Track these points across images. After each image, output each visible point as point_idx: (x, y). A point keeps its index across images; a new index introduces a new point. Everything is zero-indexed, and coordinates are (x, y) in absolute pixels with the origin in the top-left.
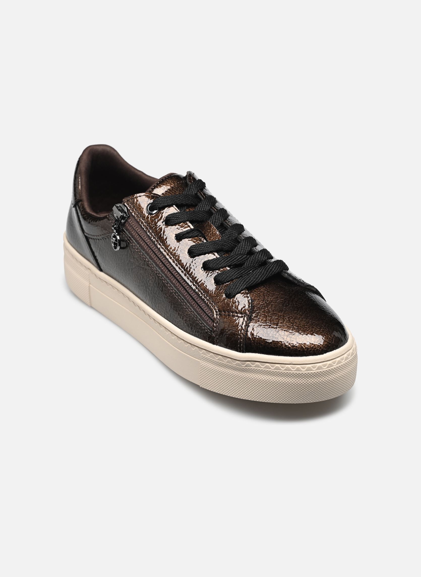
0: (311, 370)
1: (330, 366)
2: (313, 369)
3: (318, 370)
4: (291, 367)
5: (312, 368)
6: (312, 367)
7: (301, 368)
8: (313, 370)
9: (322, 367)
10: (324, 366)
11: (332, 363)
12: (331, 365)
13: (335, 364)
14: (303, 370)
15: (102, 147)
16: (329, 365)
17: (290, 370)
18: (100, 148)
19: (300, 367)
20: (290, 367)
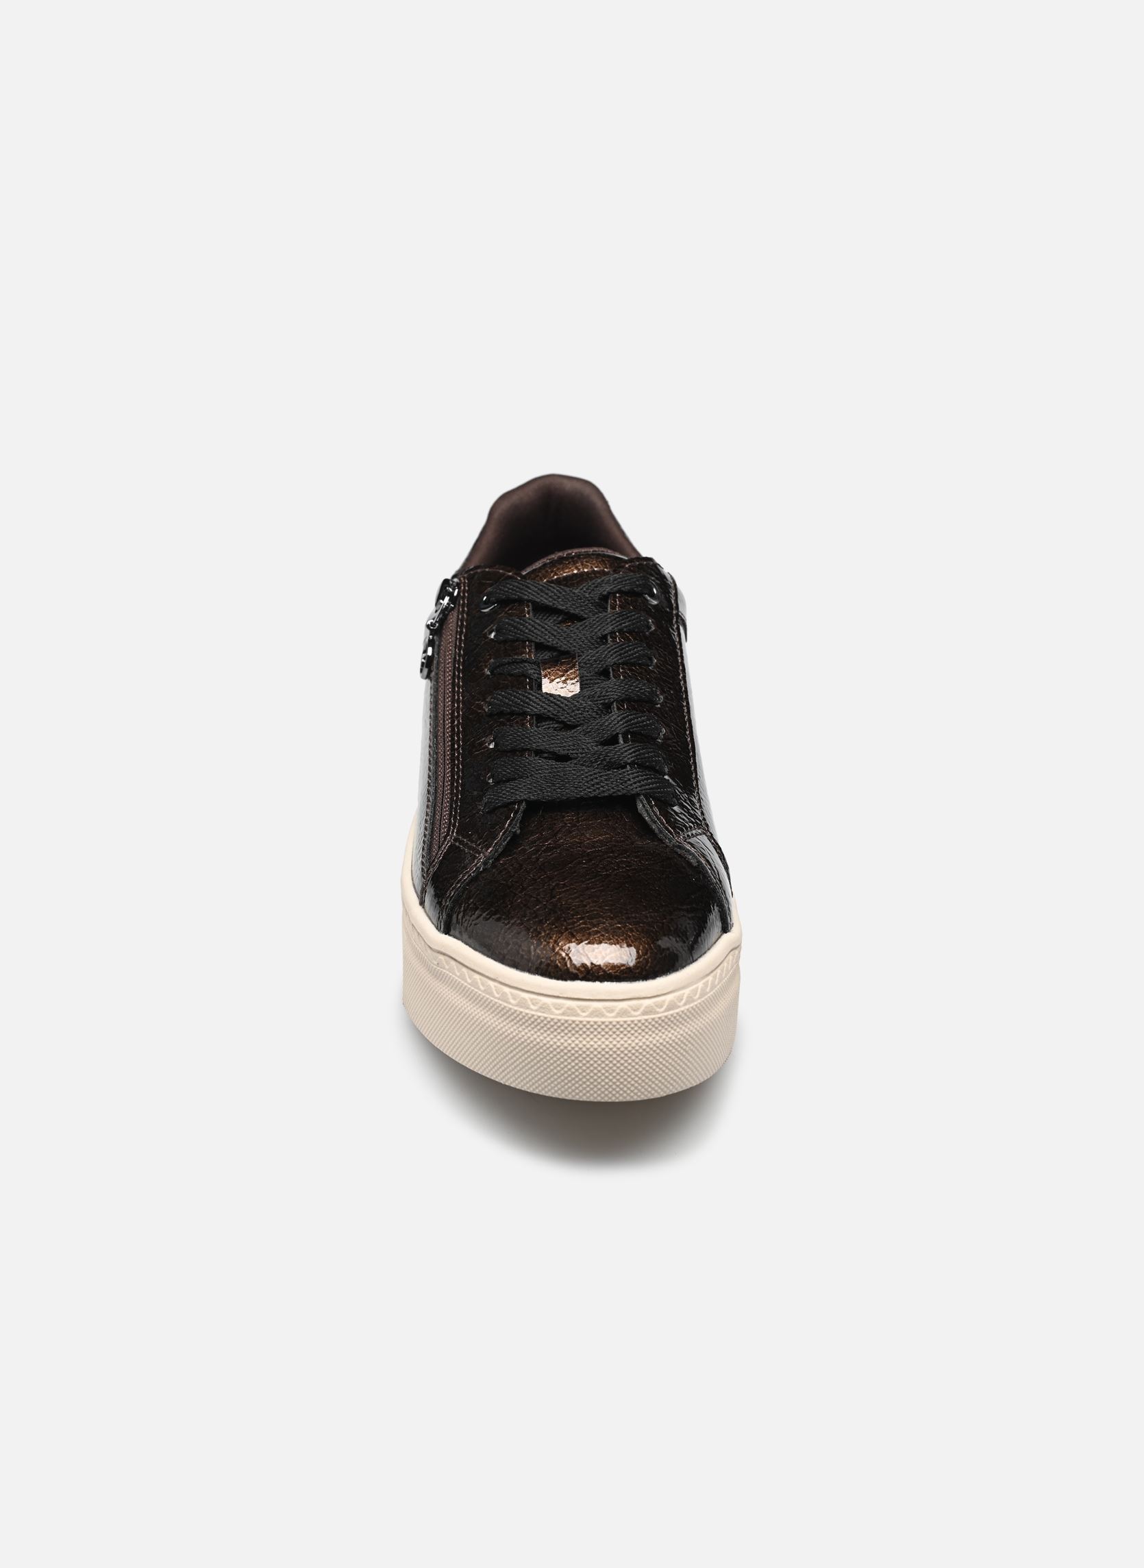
0: (528, 1008)
1: (568, 1011)
2: (532, 1007)
3: (541, 1012)
4: (495, 986)
5: (530, 1003)
6: (531, 1000)
7: (510, 996)
8: (532, 1010)
9: (552, 1007)
10: (556, 1009)
11: (577, 1009)
12: (572, 1009)
13: (584, 1012)
14: (512, 1000)
15: (578, 486)
16: (568, 1008)
17: (491, 994)
18: (568, 486)
19: (509, 994)
20: (493, 987)
